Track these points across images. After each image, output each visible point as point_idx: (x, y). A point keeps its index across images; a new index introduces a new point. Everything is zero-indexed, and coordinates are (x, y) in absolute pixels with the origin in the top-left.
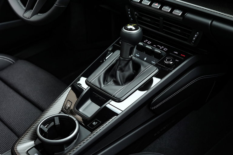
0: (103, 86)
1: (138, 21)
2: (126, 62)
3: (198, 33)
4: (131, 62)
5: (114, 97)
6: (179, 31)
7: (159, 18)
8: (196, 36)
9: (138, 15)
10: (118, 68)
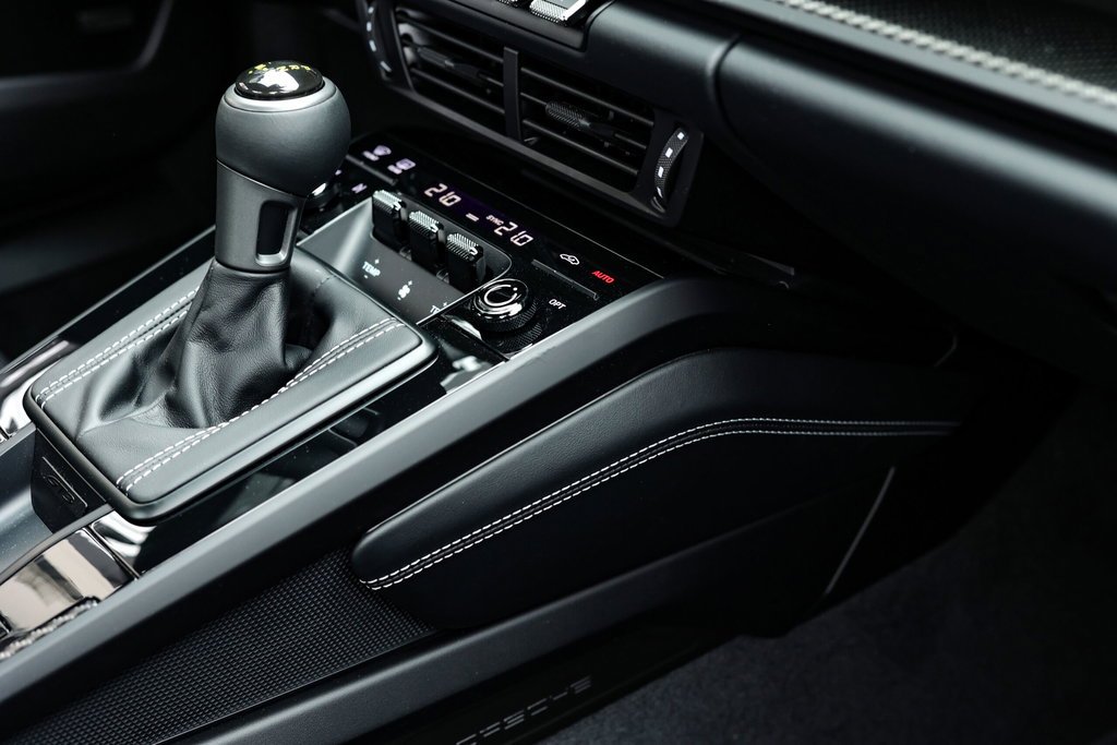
0: (94, 421)
1: (412, 75)
2: (239, 291)
3: (681, 136)
4: (275, 292)
5: (124, 491)
6: (584, 123)
7: (501, 53)
8: (669, 153)
9: (417, 39)
10: (198, 328)
